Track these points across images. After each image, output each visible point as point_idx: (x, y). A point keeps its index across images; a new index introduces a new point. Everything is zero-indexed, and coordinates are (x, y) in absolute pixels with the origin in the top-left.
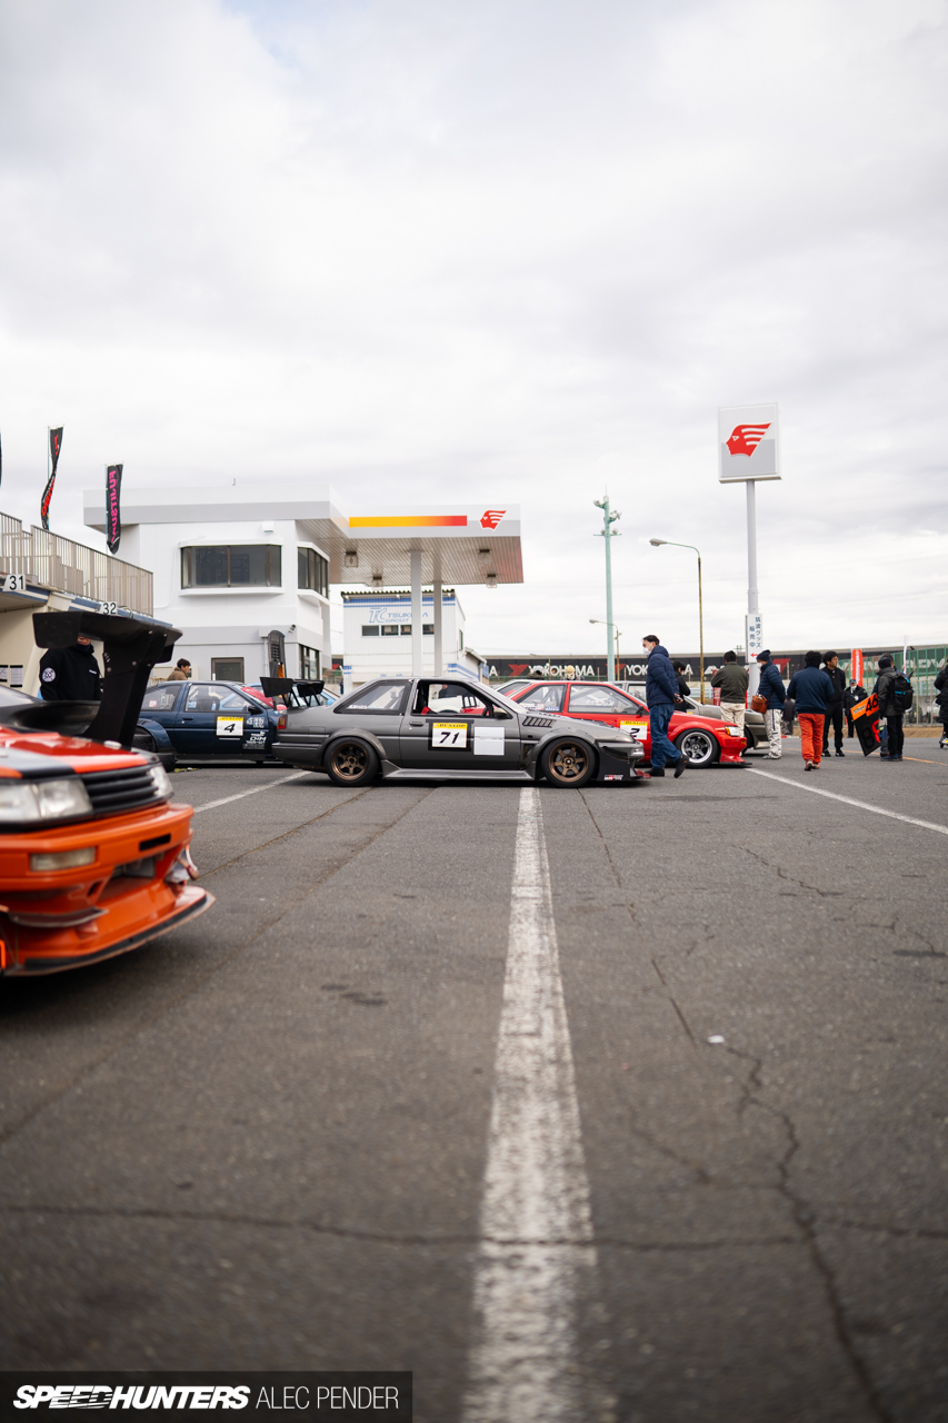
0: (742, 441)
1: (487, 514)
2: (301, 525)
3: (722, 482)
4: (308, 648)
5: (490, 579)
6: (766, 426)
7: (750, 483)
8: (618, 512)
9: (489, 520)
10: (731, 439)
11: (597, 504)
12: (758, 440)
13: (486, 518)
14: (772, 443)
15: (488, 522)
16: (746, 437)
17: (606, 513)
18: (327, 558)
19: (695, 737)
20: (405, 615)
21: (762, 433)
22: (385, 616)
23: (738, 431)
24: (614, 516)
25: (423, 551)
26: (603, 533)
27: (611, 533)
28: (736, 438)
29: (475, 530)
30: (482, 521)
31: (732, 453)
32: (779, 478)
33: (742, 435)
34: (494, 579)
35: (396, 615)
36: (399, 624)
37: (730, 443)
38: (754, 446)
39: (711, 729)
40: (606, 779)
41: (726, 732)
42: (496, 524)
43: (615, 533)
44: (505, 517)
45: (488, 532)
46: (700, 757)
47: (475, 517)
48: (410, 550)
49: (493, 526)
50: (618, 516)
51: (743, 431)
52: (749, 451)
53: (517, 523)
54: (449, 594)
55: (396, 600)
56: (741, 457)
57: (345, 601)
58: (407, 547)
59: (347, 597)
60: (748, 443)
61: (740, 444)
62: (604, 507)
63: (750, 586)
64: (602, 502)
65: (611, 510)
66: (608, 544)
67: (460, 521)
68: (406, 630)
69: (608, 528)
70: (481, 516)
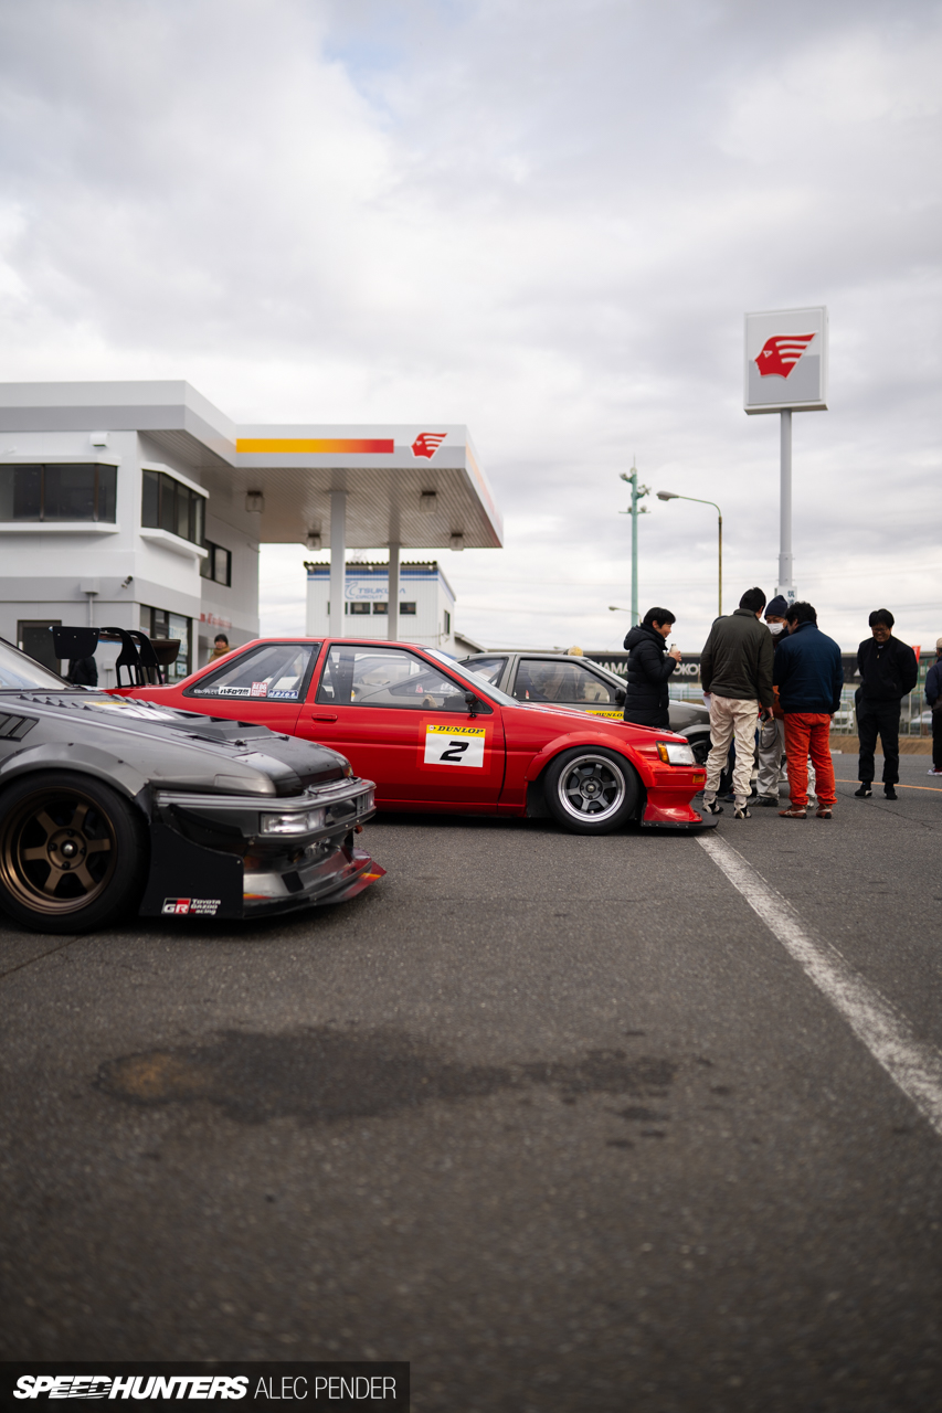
0: (776, 357)
1: (421, 438)
2: (149, 439)
3: (749, 412)
4: (167, 614)
5: (454, 539)
6: (809, 338)
7: (786, 415)
8: (647, 487)
9: (424, 446)
10: (762, 355)
11: (624, 477)
12: (798, 356)
13: (419, 443)
14: (816, 360)
15: (422, 448)
16: (781, 352)
17: (634, 487)
18: (205, 493)
19: (591, 765)
20: (378, 591)
21: (803, 347)
22: (356, 591)
23: (771, 344)
24: (641, 491)
25: (348, 492)
26: (630, 511)
27: (639, 510)
28: (768, 354)
29: (404, 459)
30: (415, 447)
31: (762, 373)
32: (823, 408)
33: (776, 350)
34: (460, 541)
35: (367, 590)
36: (372, 601)
37: (761, 360)
38: (792, 365)
39: (627, 748)
40: (167, 909)
41: (659, 755)
42: (432, 452)
43: (643, 510)
44: (445, 442)
45: (423, 462)
46: (600, 809)
47: (405, 442)
48: (331, 491)
49: (429, 454)
50: (647, 492)
51: (778, 344)
52: (785, 370)
53: (461, 451)
54: (431, 567)
55: (368, 572)
56: (775, 380)
57: (309, 572)
58: (327, 485)
59: (311, 568)
60: (784, 361)
61: (773, 361)
62: (632, 480)
63: (782, 549)
64: (629, 476)
65: (639, 484)
66: (634, 522)
67: (385, 446)
68: (381, 608)
69: (635, 504)
70: (412, 440)
